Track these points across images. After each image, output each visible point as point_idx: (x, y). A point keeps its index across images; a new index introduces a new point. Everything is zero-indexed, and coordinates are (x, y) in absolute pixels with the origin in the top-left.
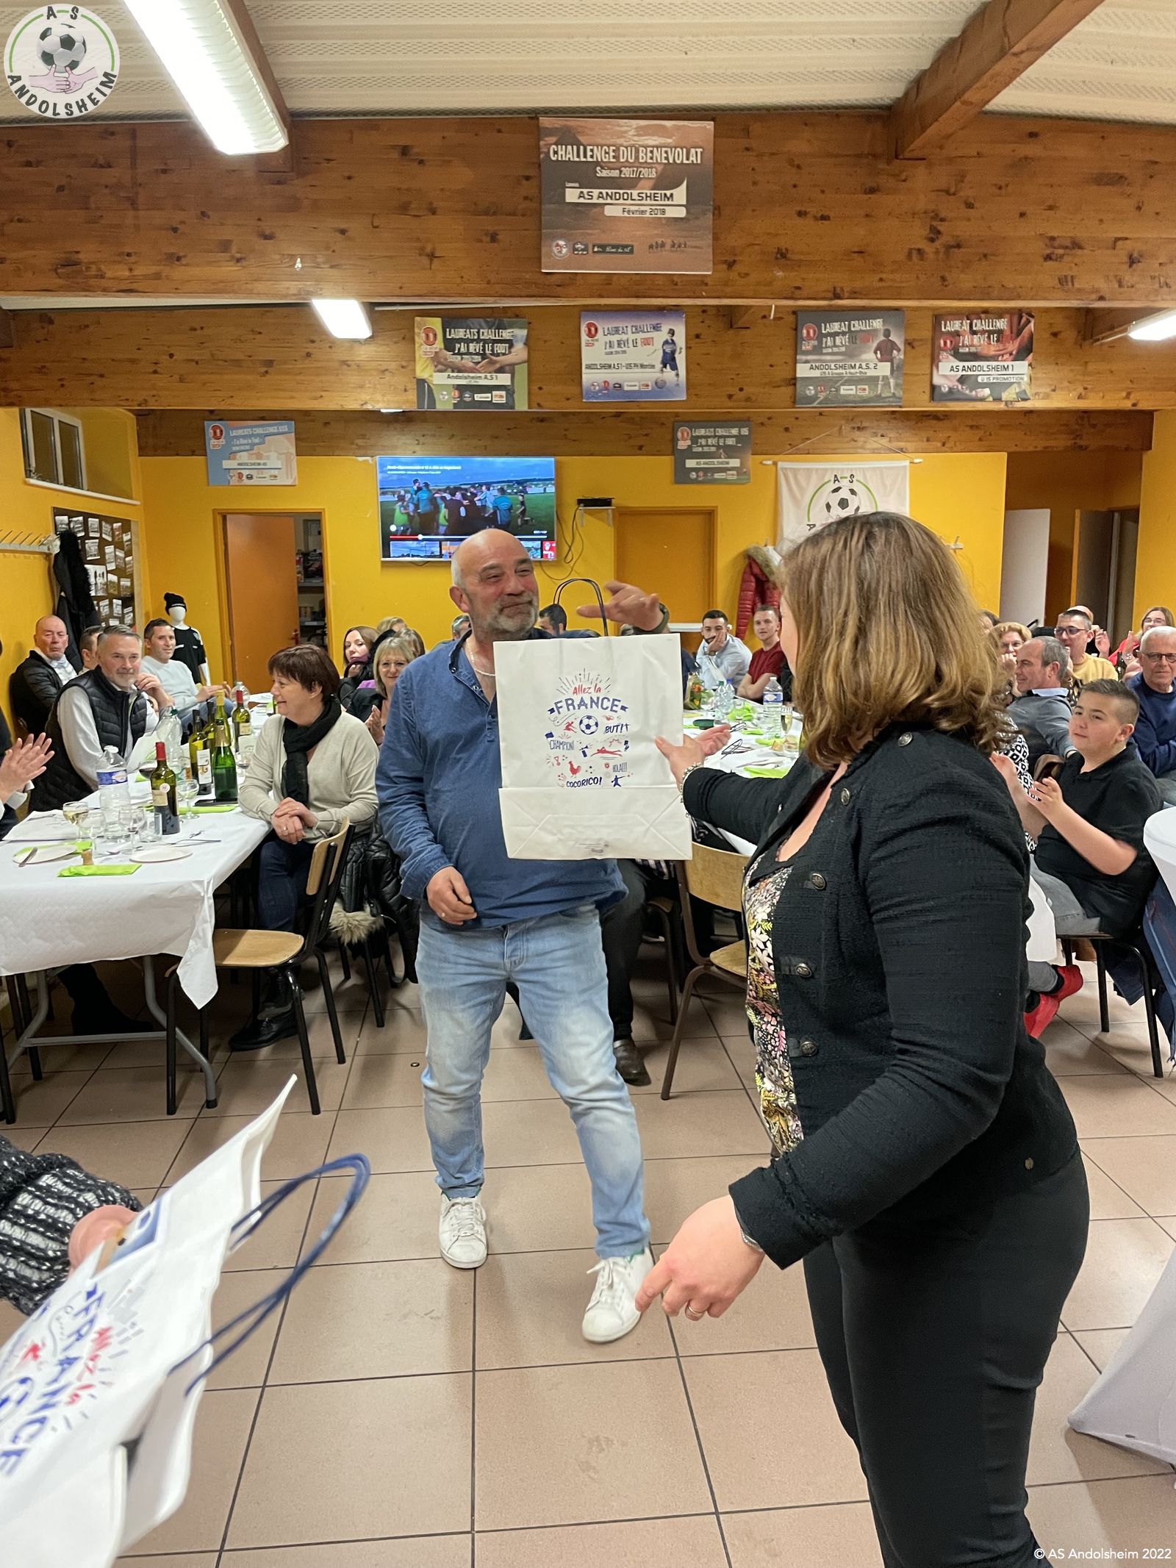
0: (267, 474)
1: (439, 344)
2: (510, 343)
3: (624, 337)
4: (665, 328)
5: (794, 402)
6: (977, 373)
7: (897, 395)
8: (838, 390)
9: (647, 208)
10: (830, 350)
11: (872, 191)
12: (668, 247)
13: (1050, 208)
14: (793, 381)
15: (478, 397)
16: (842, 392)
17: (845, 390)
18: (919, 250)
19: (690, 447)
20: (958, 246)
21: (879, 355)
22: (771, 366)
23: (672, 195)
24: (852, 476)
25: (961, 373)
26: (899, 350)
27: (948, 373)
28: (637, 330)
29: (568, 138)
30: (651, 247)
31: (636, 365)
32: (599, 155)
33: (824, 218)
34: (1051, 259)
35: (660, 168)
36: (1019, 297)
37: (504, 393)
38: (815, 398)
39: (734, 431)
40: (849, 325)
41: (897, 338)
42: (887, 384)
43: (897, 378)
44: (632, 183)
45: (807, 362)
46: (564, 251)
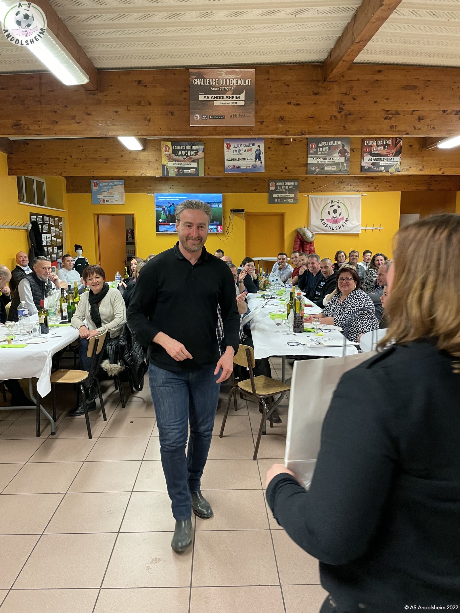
0: (114, 200)
1: (170, 151)
2: (197, 151)
3: (241, 148)
4: (257, 145)
5: (307, 173)
6: (379, 161)
7: (347, 169)
8: (324, 168)
9: (230, 102)
10: (321, 153)
11: (316, 94)
12: (238, 116)
13: (387, 99)
14: (306, 165)
15: (185, 171)
16: (326, 169)
17: (326, 168)
18: (335, 116)
19: (275, 190)
20: (350, 114)
21: (340, 155)
22: (298, 159)
23: (239, 97)
24: (339, 201)
25: (372, 161)
26: (348, 153)
27: (367, 161)
28: (246, 146)
29: (200, 76)
30: (231, 116)
31: (245, 159)
32: (211, 82)
33: (297, 104)
34: (387, 119)
35: (235, 87)
36: (374, 134)
37: (195, 170)
38: (315, 171)
39: (292, 183)
40: (328, 143)
41: (347, 148)
42: (343, 166)
43: (347, 163)
44: (224, 93)
45: (312, 157)
46: (199, 118)
